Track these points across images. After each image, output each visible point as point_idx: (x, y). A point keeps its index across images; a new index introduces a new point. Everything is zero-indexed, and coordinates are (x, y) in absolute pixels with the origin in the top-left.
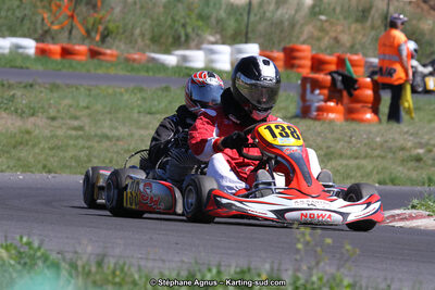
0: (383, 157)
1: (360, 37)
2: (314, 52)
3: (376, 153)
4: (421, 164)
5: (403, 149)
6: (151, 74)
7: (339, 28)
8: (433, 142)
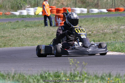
1: (69, 2)
4: (91, 36)
7: (63, 0)
8: (93, 30)
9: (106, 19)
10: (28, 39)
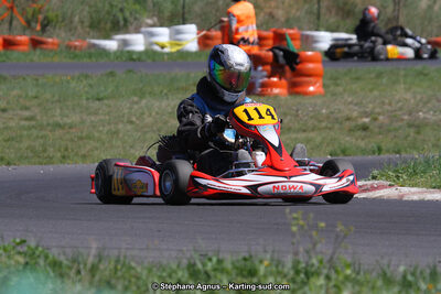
0: (330, 129)
1: (294, 11)
3: (324, 124)
4: (368, 133)
5: (348, 119)
6: (94, 60)
7: (273, 4)
8: (377, 110)
9: (426, 75)
10: (148, 136)
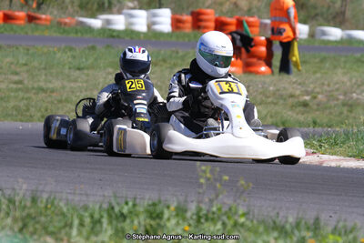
0: (275, 104)
1: (255, 2)
2: (217, 16)
3: (270, 100)
4: (308, 109)
5: (292, 96)
6: (79, 35)
8: (317, 90)
